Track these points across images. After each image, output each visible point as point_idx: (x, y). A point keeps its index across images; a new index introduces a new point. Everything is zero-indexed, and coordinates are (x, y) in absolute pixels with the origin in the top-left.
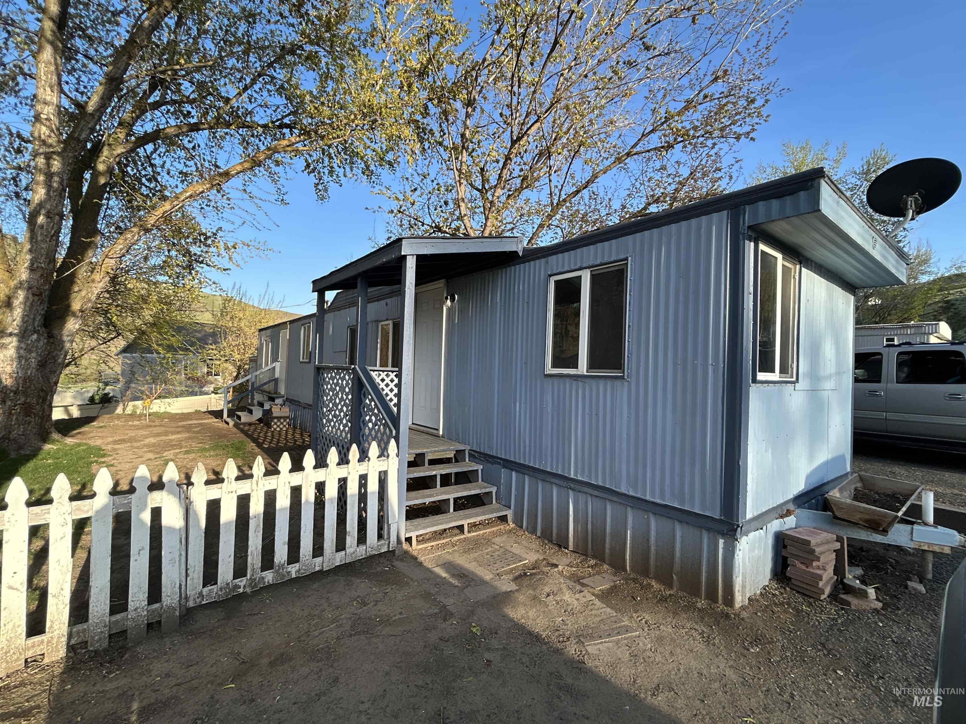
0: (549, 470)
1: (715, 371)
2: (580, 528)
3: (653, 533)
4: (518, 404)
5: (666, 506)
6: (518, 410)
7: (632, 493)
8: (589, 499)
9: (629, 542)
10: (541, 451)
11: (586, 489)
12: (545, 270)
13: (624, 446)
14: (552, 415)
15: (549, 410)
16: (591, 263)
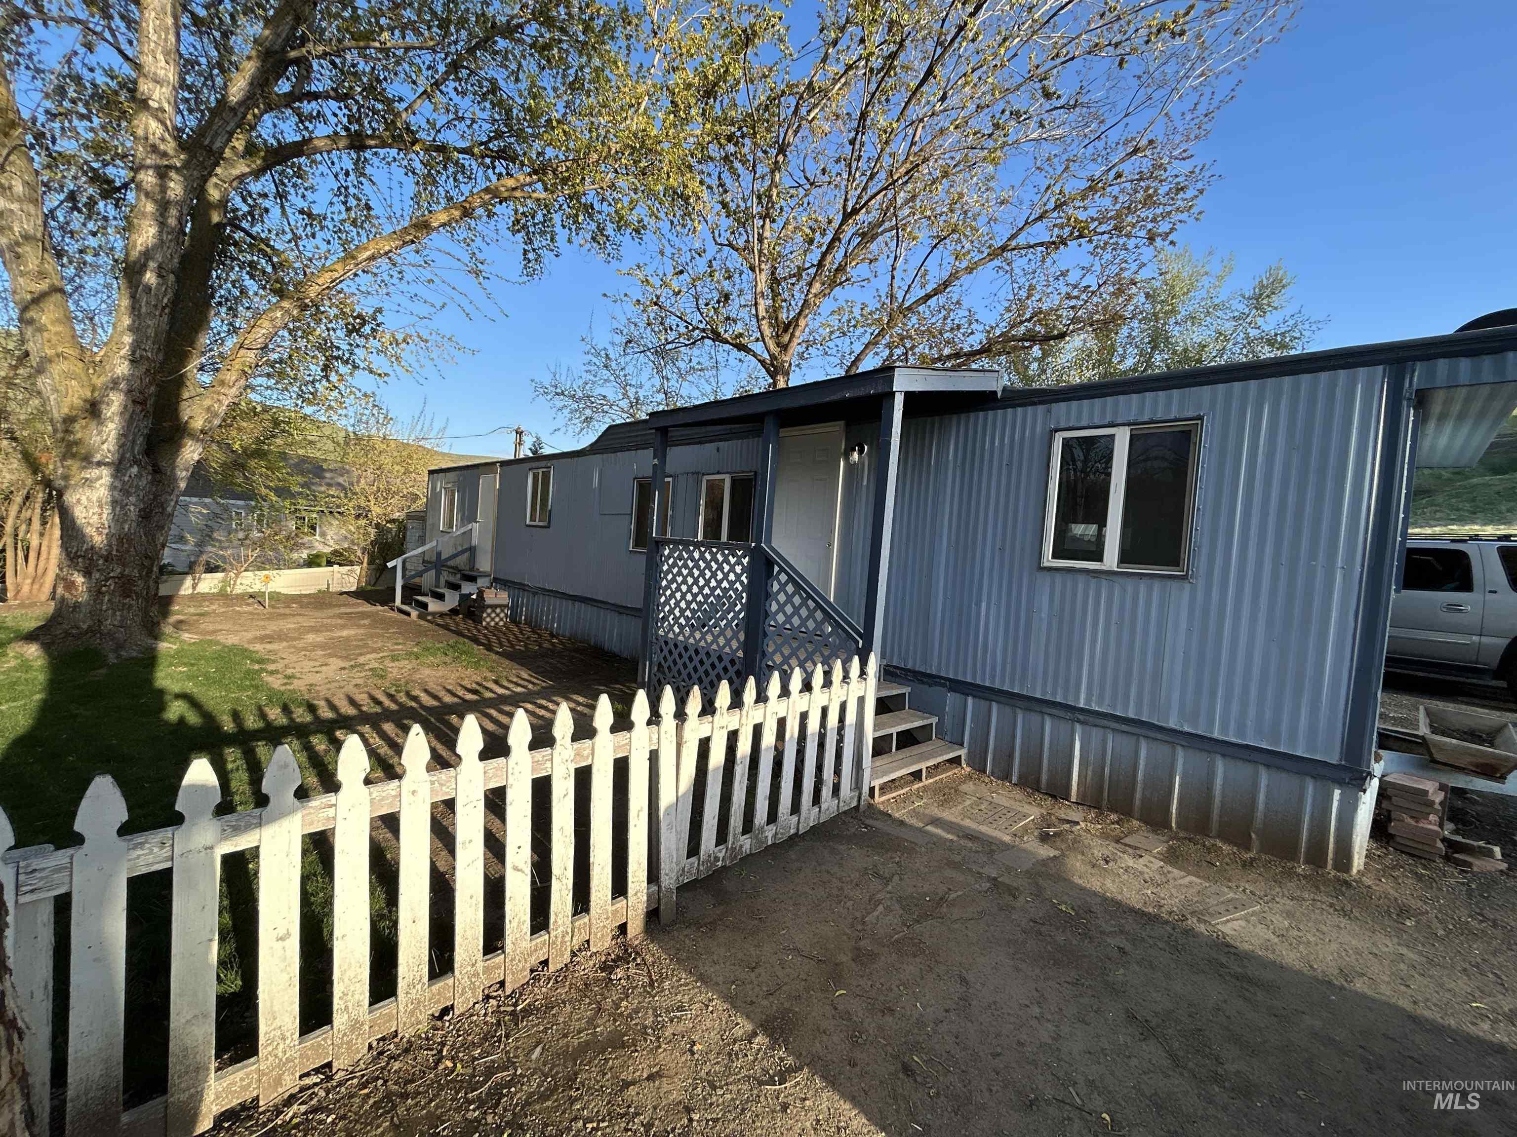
0: (1038, 696)
1: (1346, 577)
2: (1090, 773)
3: (1219, 782)
4: (984, 605)
5: (1247, 747)
6: (983, 613)
7: (1187, 729)
8: (1110, 737)
9: (1176, 791)
10: (1025, 669)
11: (1105, 723)
12: (1044, 423)
13: (1178, 669)
14: (1049, 624)
15: (1044, 615)
16: (1132, 419)
